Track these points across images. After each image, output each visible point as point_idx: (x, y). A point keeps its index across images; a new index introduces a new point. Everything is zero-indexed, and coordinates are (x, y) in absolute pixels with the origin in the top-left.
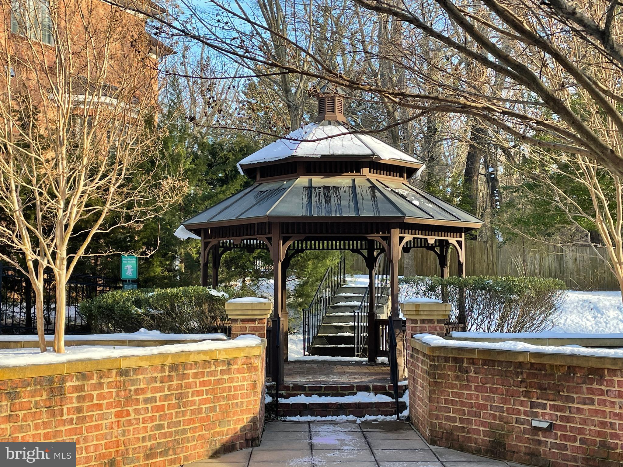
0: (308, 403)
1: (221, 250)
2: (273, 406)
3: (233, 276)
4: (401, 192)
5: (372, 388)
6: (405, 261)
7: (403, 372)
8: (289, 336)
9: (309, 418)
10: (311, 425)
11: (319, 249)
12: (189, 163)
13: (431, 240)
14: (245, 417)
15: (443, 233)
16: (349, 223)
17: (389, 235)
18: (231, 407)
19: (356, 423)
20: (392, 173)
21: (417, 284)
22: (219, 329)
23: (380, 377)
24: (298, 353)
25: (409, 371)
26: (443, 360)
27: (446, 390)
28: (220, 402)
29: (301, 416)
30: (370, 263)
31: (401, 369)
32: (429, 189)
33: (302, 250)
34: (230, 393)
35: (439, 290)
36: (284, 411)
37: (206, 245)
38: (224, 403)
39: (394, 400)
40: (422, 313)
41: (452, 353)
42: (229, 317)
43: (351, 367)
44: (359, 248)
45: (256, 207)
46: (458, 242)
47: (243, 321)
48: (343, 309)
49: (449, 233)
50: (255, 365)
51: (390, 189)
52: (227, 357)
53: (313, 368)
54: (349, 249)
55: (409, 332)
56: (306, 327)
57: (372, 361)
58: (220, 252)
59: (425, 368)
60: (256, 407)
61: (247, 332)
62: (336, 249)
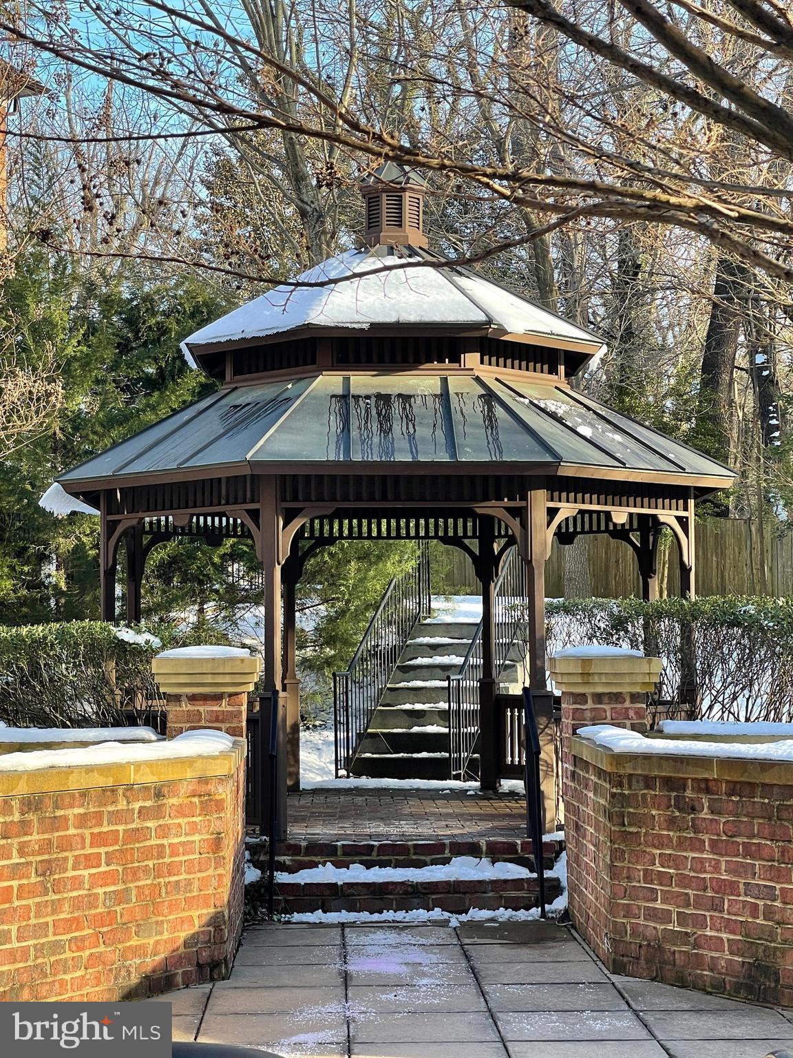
0: (340, 883)
1: (146, 540)
2: (263, 890)
3: (175, 599)
4: (551, 407)
5: (484, 849)
6: (567, 566)
7: (555, 811)
8: (301, 734)
9: (344, 916)
10: (347, 930)
11: (370, 537)
12: (74, 342)
13: (620, 516)
14: (195, 914)
15: (646, 500)
16: (435, 478)
17: (523, 504)
18: (163, 890)
19: (447, 926)
20: (531, 365)
21: (592, 616)
22: (139, 717)
23: (504, 823)
24: (323, 771)
25: (567, 810)
26: (642, 784)
27: (648, 850)
28: (138, 879)
29: (325, 912)
30: (485, 568)
31: (549, 804)
32: (623, 402)
33: (331, 540)
34: (161, 861)
35: (637, 628)
36: (286, 901)
37: (110, 527)
38: (149, 882)
39: (535, 875)
40: (596, 679)
41: (660, 767)
42: (162, 690)
43: (439, 802)
44: (460, 533)
45: (223, 441)
46: (679, 519)
47: (193, 698)
48: (425, 672)
49: (660, 501)
50: (219, 797)
51: (527, 401)
52: (155, 779)
53: (356, 805)
54: (436, 537)
55: (567, 721)
56: (341, 714)
57: (489, 788)
58: (145, 542)
59: (602, 801)
60: (220, 890)
61: (203, 723)
62: (408, 537)
